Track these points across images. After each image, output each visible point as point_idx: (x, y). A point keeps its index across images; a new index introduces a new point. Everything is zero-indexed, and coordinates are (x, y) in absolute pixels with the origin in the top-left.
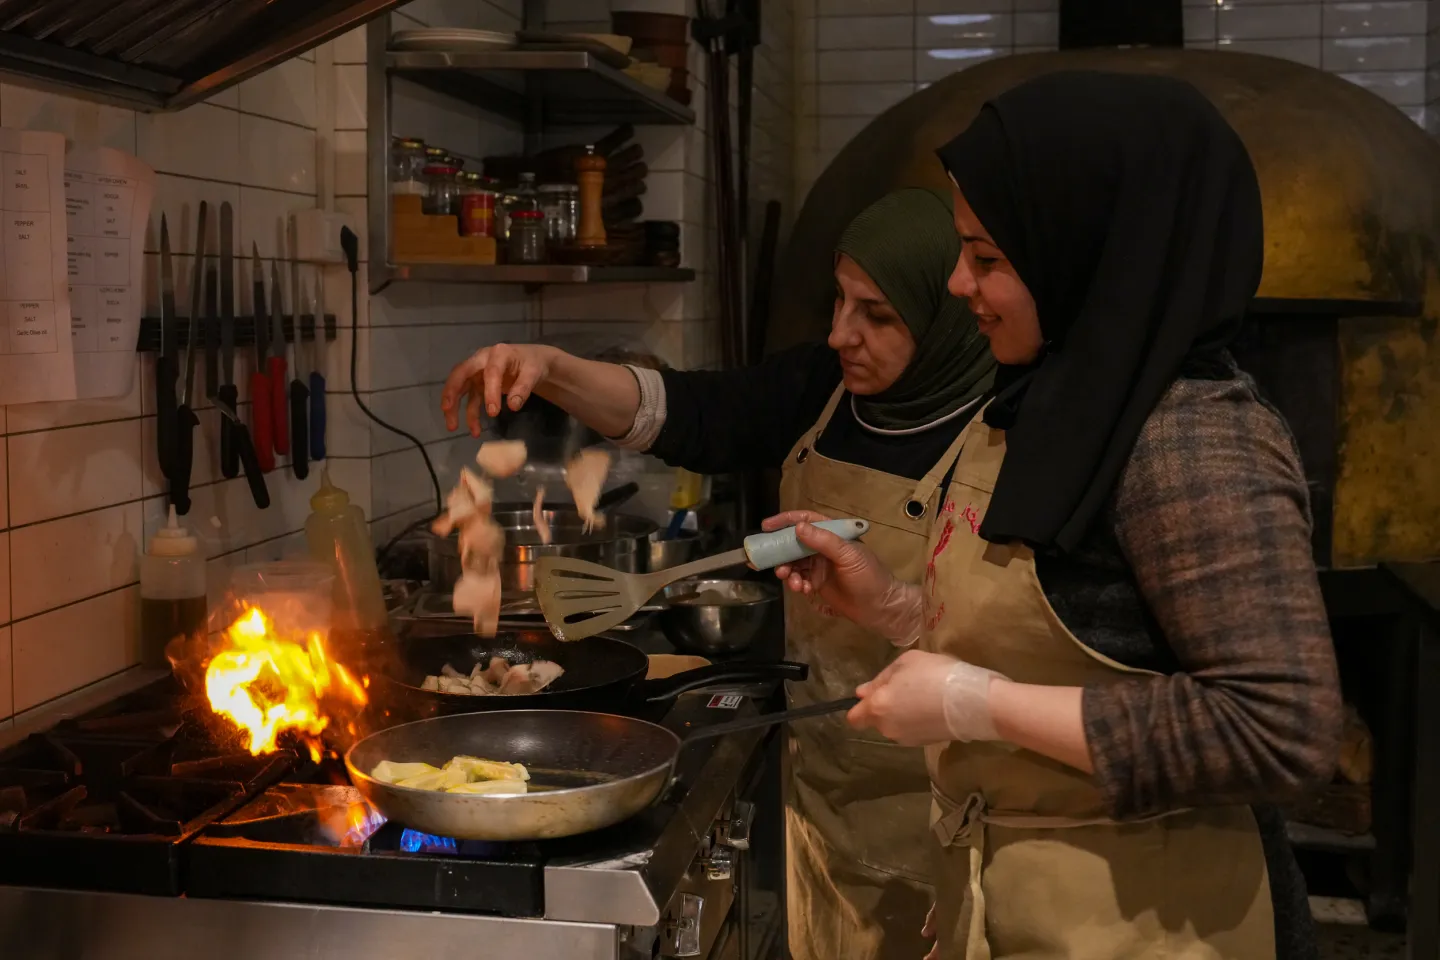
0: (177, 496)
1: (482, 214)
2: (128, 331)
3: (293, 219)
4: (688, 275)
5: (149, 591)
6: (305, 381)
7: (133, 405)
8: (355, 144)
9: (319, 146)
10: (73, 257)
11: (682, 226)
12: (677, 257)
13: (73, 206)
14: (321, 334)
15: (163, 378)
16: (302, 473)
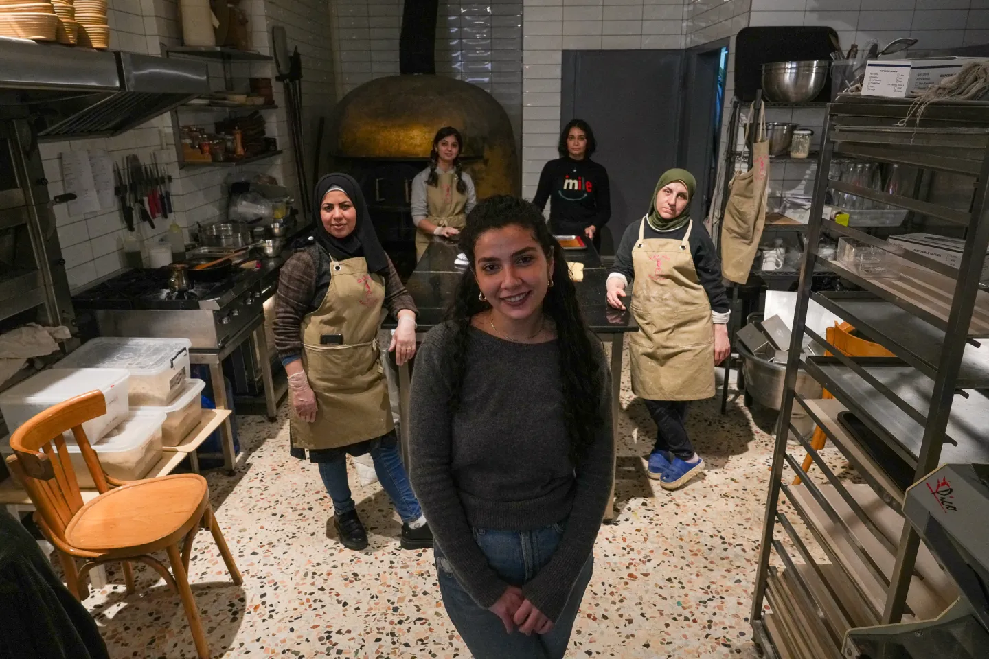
0: (131, 228)
1: (207, 148)
2: (111, 191)
3: (154, 154)
4: (281, 152)
5: (127, 249)
6: (164, 194)
7: (116, 208)
8: (170, 131)
9: (160, 132)
10: (95, 177)
11: (278, 139)
12: (276, 147)
13: (92, 165)
14: (167, 181)
15: (122, 200)
16: (166, 217)
